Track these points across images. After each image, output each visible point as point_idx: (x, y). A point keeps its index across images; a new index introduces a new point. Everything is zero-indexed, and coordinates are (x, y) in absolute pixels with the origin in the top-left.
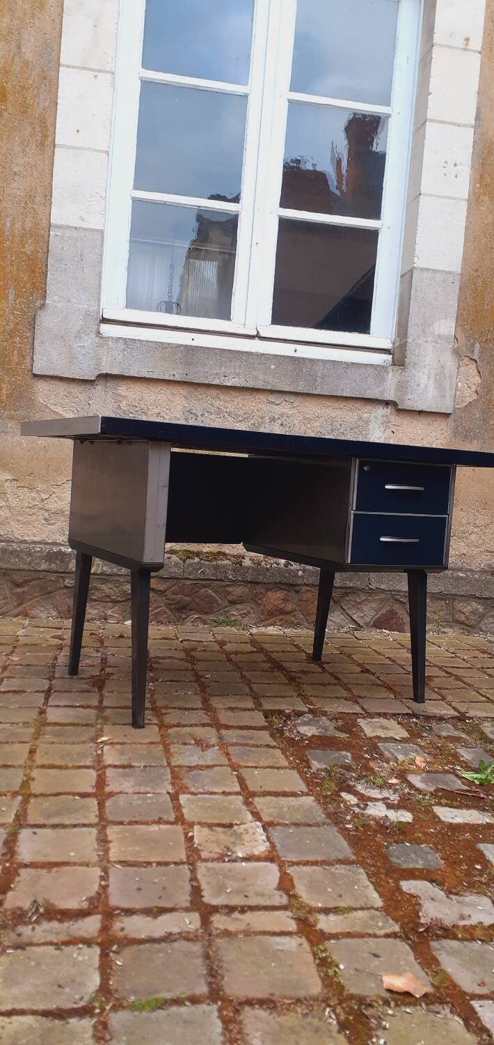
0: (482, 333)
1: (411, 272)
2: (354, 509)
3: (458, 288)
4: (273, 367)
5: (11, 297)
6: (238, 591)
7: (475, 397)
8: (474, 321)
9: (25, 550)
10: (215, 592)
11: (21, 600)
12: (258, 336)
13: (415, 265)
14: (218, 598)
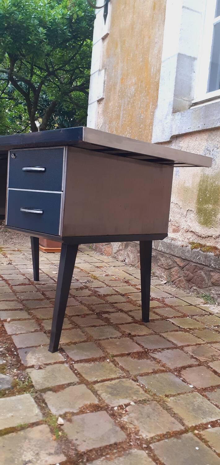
2: (8, 186)
5: (151, 106)
6: (216, 276)
14: (206, 278)
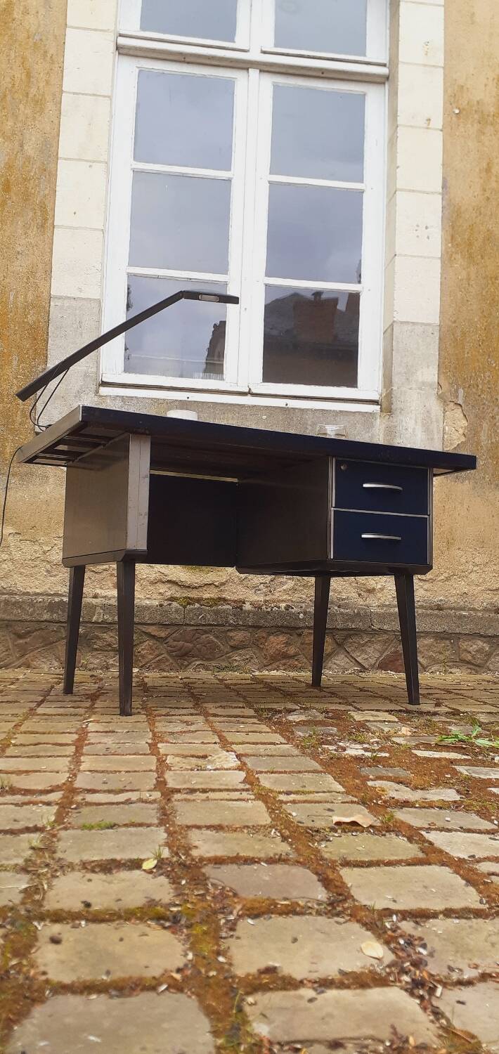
0: (464, 379)
1: (392, 325)
2: (334, 506)
3: (437, 338)
4: (264, 417)
5: (15, 363)
6: (239, 636)
7: (463, 439)
8: (456, 368)
9: (29, 601)
10: (217, 637)
11: (23, 651)
12: (250, 393)
13: (395, 319)
14: (219, 643)
